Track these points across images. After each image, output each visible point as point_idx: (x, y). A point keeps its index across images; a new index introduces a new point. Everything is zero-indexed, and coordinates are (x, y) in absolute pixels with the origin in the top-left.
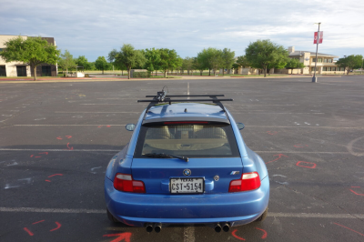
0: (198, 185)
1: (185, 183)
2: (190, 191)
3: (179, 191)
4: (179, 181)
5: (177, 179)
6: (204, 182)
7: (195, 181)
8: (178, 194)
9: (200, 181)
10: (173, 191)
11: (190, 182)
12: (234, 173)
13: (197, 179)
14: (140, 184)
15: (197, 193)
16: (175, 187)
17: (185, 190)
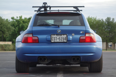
0: (64, 38)
1: (58, 37)
2: (60, 41)
3: (55, 41)
4: (55, 36)
5: (54, 35)
6: (67, 36)
7: (63, 36)
8: (54, 43)
9: (65, 36)
10: (52, 41)
11: (61, 37)
12: (81, 32)
13: (64, 35)
14: (36, 38)
15: (64, 42)
16: (53, 39)
17: (58, 41)
